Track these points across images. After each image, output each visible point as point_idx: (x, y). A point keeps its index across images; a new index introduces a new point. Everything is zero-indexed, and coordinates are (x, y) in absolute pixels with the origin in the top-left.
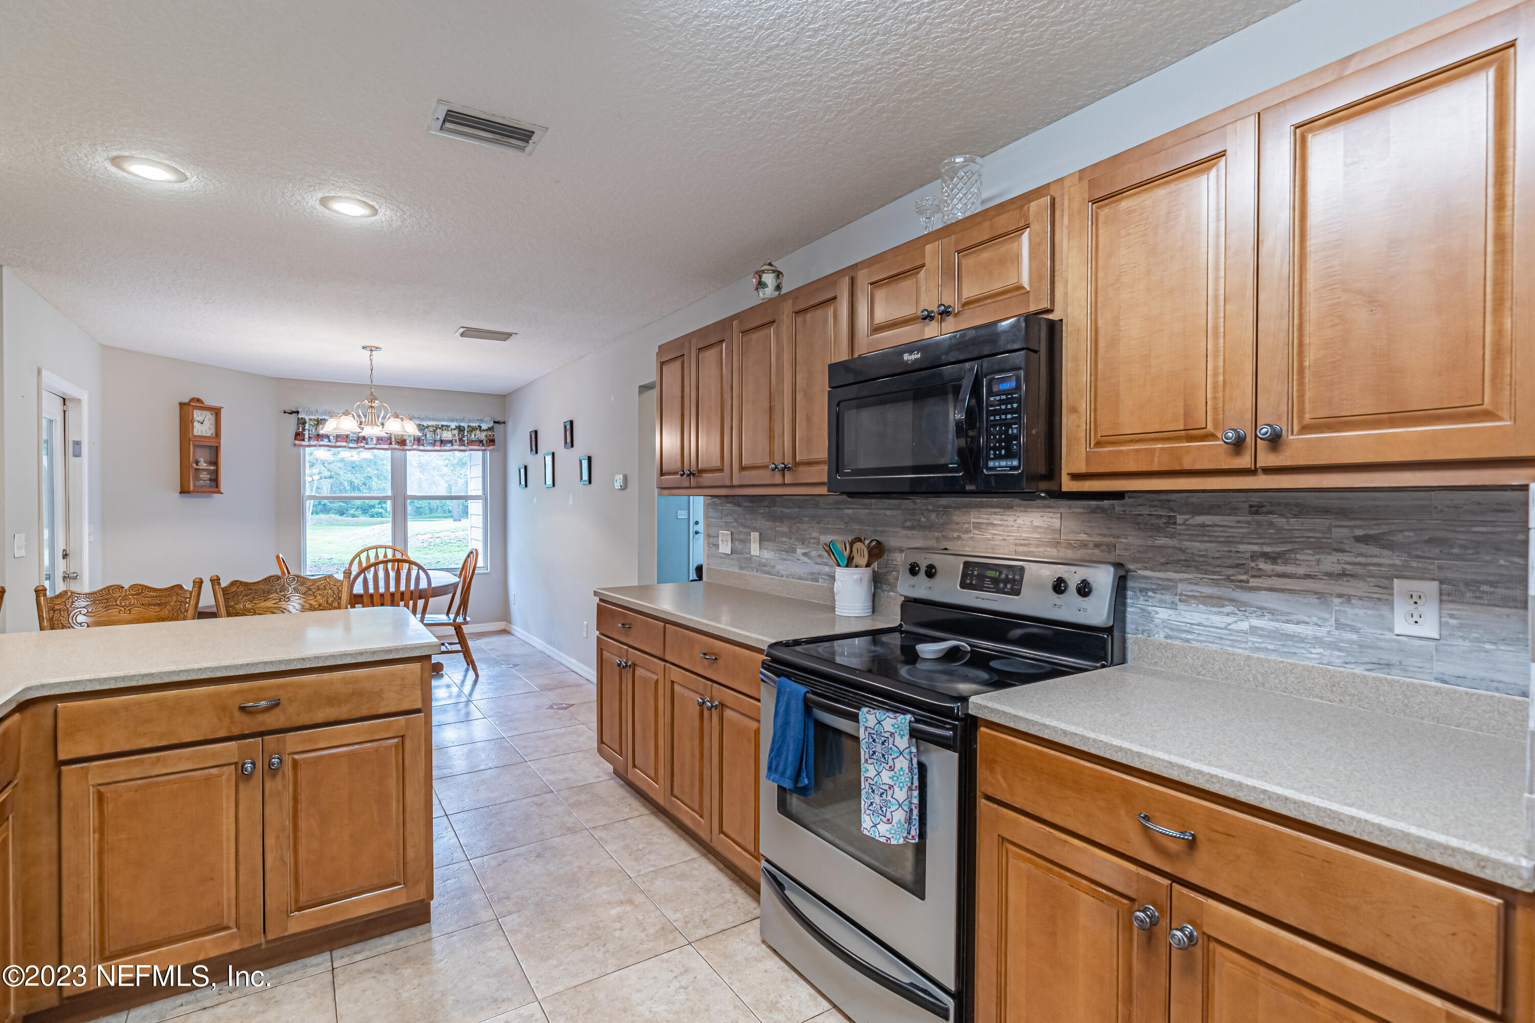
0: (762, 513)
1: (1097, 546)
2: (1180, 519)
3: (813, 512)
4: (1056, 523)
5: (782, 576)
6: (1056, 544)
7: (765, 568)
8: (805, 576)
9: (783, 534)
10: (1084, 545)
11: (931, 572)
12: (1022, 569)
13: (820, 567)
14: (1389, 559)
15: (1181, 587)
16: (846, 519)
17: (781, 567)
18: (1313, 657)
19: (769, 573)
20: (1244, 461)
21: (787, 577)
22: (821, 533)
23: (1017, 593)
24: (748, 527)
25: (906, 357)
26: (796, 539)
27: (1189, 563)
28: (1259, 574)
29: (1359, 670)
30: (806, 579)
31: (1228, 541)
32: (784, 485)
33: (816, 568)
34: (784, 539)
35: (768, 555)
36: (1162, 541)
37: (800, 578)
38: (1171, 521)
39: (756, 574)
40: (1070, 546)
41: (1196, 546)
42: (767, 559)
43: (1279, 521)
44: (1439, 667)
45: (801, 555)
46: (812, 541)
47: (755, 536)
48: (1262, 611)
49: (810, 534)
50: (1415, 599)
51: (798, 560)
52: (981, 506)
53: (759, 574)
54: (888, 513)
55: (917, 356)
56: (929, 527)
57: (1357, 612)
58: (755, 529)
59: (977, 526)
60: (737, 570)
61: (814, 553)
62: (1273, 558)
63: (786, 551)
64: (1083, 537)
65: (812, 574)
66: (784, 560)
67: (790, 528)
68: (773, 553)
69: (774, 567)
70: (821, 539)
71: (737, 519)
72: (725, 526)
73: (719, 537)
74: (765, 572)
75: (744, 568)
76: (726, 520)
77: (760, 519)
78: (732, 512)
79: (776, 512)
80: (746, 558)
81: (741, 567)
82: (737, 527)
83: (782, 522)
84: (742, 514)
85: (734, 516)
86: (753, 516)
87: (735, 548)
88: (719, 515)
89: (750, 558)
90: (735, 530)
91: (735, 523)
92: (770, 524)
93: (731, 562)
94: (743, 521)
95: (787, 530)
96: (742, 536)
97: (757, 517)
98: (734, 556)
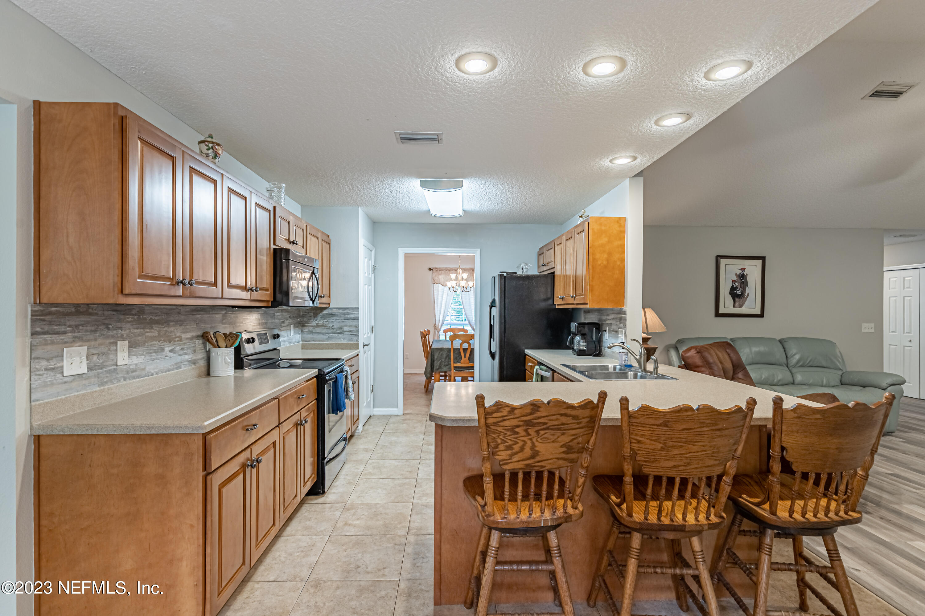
0: (130, 322)
3: (177, 318)
5: (152, 375)
7: (134, 374)
8: (172, 367)
9: (153, 338)
12: (267, 333)
13: (182, 357)
17: (151, 367)
19: (139, 377)
21: (157, 373)
22: (183, 333)
23: (268, 342)
24: (113, 336)
26: (165, 341)
30: (172, 370)
33: (179, 359)
34: (155, 342)
35: (137, 360)
37: (169, 370)
39: (125, 382)
42: (136, 365)
45: (168, 352)
46: (177, 339)
47: (122, 345)
49: (175, 335)
51: (166, 356)
53: (128, 382)
58: (122, 338)
60: (98, 389)
61: (178, 348)
63: (155, 352)
65: (176, 364)
66: (154, 359)
67: (159, 332)
68: (143, 357)
69: (144, 369)
70: (183, 336)
71: (95, 331)
72: (75, 340)
73: (61, 356)
74: (134, 378)
75: (106, 383)
76: (77, 334)
77: (128, 329)
78: (88, 323)
79: (146, 319)
80: (109, 372)
81: (103, 384)
82: (96, 340)
83: (152, 328)
84: (104, 324)
85: (89, 328)
86: (119, 325)
87: (92, 364)
88: (63, 328)
89: (114, 369)
90: (93, 343)
91: (91, 336)
92: (139, 331)
93: (86, 382)
94: (105, 332)
95: (156, 334)
96: (103, 349)
97: (124, 325)
98: (92, 373)
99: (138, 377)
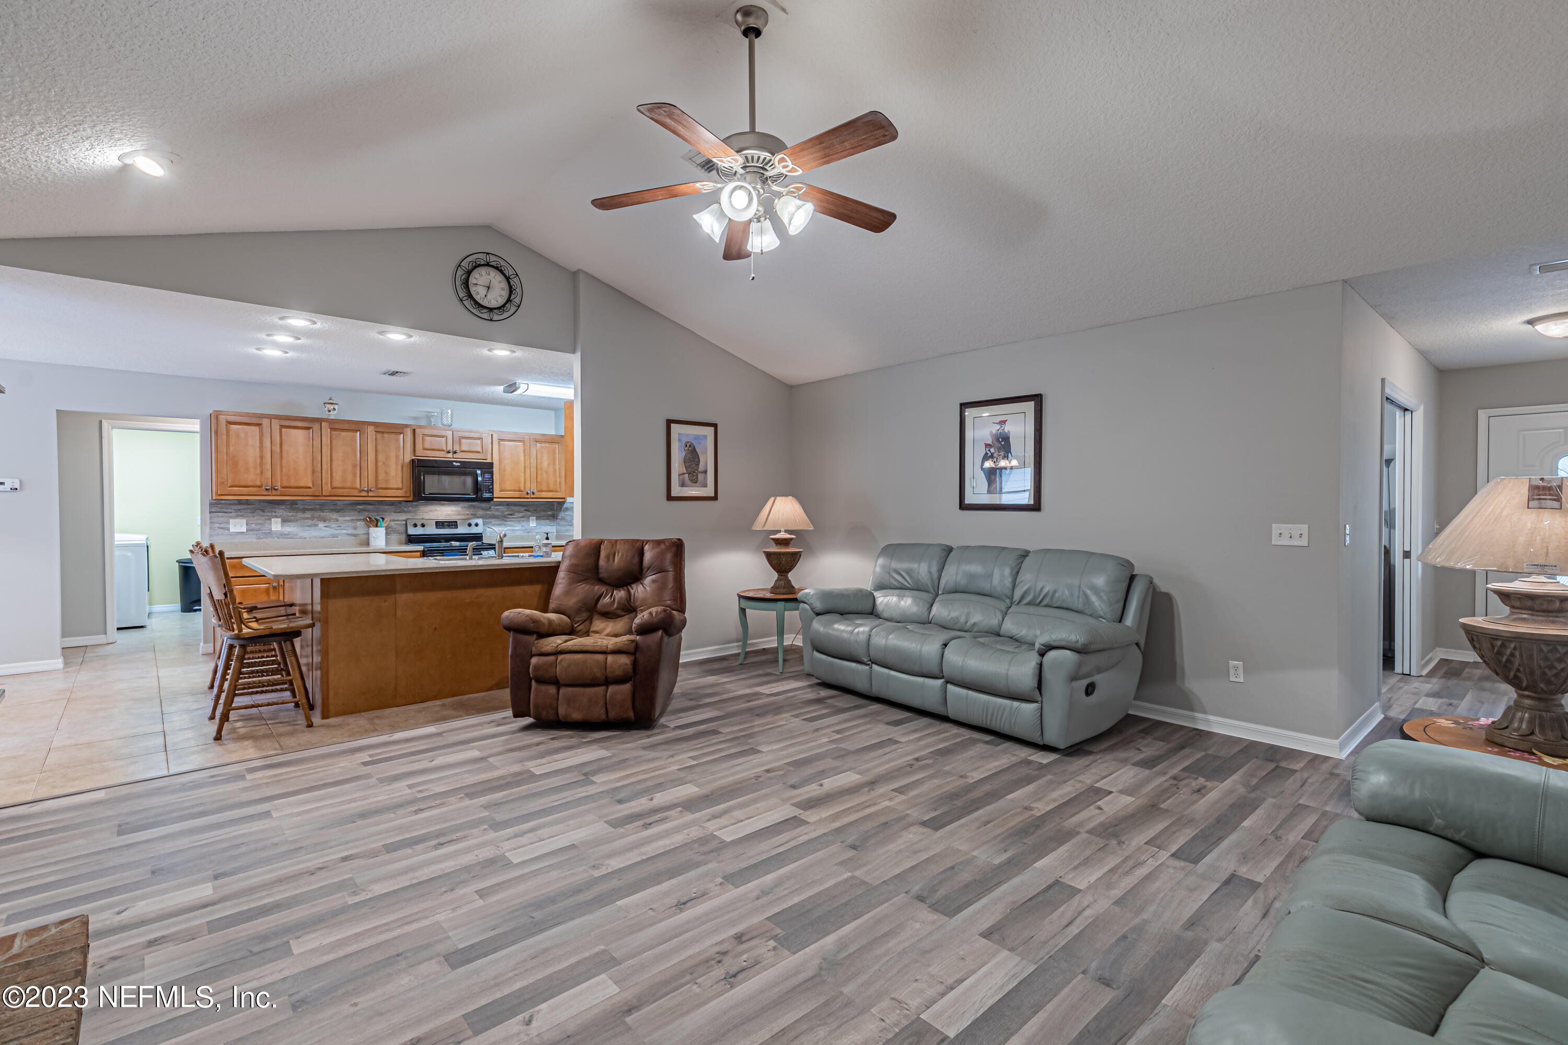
0: (284, 509)
1: (472, 514)
2: (492, 507)
3: (336, 508)
4: (460, 509)
5: (306, 538)
6: (459, 515)
7: (287, 536)
8: (328, 536)
9: (306, 518)
10: (468, 514)
11: (423, 526)
12: (456, 522)
14: (529, 513)
15: (493, 523)
16: (358, 510)
17: (304, 534)
18: (518, 533)
20: (529, 496)
21: (310, 538)
22: (340, 517)
23: (457, 528)
24: (267, 516)
25: (454, 463)
27: (494, 517)
28: (508, 518)
29: (525, 534)
31: (503, 512)
32: (368, 496)
34: (308, 521)
35: (290, 529)
36: (488, 512)
37: (324, 537)
38: (490, 508)
39: (277, 540)
40: (464, 515)
41: (496, 513)
42: (289, 532)
43: (512, 507)
44: (536, 531)
45: (323, 527)
46: (333, 520)
47: (276, 521)
48: (509, 526)
49: (331, 518)
50: (533, 520)
51: (321, 529)
52: (432, 504)
53: (281, 539)
54: (386, 507)
55: (458, 464)
56: (409, 512)
57: (525, 524)
58: (276, 517)
59: (431, 511)
60: (255, 540)
61: (334, 526)
62: (511, 515)
63: (309, 526)
64: (468, 512)
66: (307, 530)
67: (312, 515)
68: (296, 528)
69: (297, 535)
70: (340, 519)
71: (253, 513)
72: (237, 517)
73: (229, 523)
74: (287, 538)
75: (262, 538)
76: (239, 513)
77: (281, 511)
78: (246, 509)
79: (298, 508)
80: (265, 533)
81: (259, 538)
82: (254, 517)
83: (305, 513)
84: (260, 509)
85: (248, 511)
86: (274, 510)
87: (251, 528)
88: (229, 510)
89: (269, 533)
90: (251, 518)
91: (250, 515)
92: (291, 514)
93: (246, 536)
94: (261, 513)
95: (310, 516)
96: (259, 521)
97: (277, 510)
98: (250, 532)
99: (291, 538)
